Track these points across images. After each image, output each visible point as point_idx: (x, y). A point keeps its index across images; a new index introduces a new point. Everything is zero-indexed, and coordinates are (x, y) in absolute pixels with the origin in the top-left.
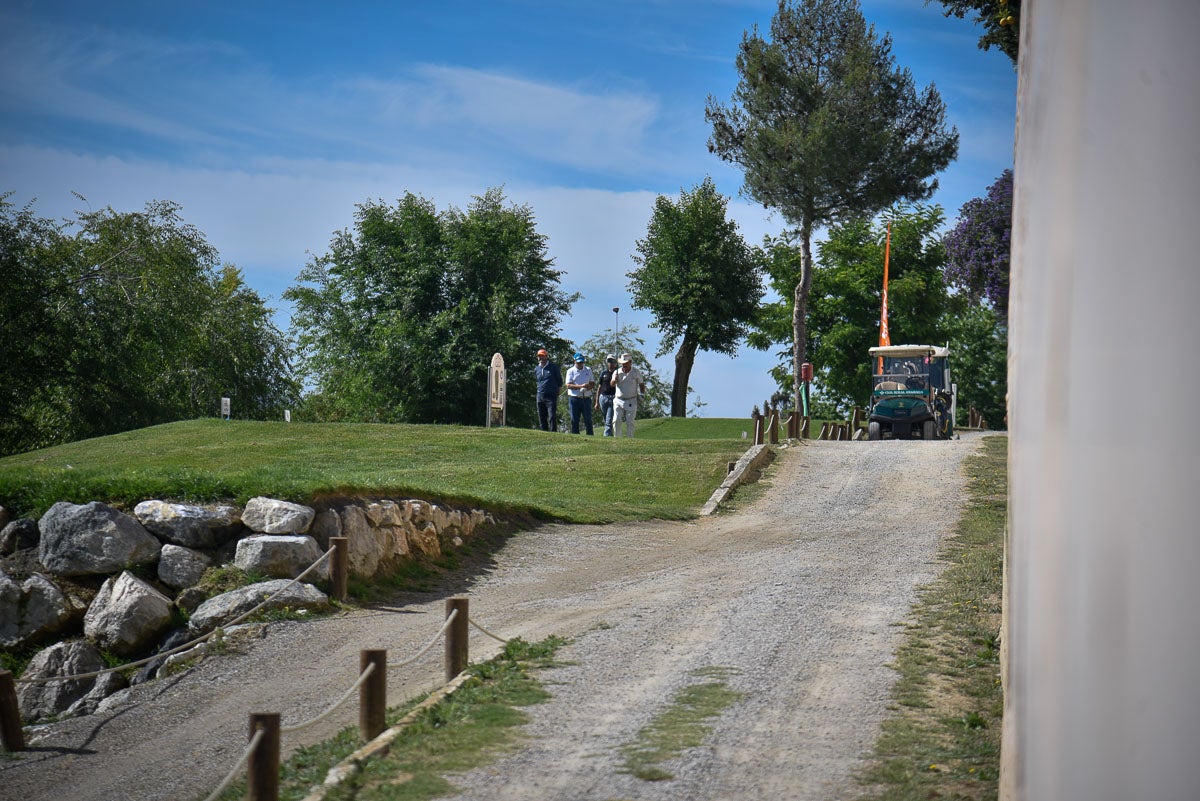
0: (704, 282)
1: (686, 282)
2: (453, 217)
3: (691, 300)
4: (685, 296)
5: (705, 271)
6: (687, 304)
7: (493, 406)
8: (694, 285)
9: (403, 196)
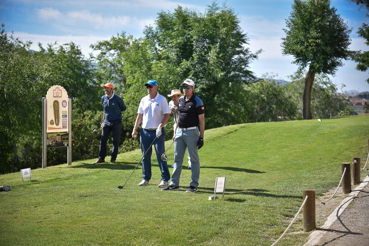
0: (317, 38)
1: (307, 39)
2: (195, 14)
3: (310, 48)
4: (307, 47)
5: (317, 33)
6: (308, 51)
7: (48, 131)
8: (312, 40)
9: (177, 8)
